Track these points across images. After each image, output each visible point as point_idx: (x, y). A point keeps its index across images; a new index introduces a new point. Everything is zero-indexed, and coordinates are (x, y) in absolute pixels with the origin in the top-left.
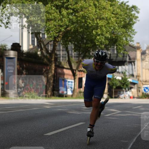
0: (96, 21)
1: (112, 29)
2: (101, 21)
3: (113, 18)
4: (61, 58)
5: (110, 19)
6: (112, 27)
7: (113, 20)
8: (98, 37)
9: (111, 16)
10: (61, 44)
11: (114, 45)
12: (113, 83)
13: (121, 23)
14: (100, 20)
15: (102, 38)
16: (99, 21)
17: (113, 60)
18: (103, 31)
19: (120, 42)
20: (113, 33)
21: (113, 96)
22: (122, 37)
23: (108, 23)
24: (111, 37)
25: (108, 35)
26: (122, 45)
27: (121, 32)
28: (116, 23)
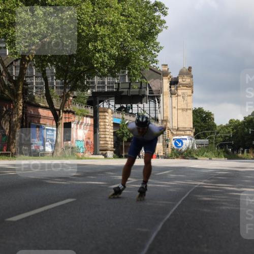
0: (94, 27)
1: (121, 41)
2: (102, 27)
3: (122, 22)
4: (34, 90)
5: (118, 23)
6: (120, 37)
7: (122, 27)
8: (97, 55)
9: (120, 19)
10: (34, 65)
11: (125, 69)
12: (123, 133)
13: (136, 31)
14: (100, 26)
15: (105, 56)
16: (100, 28)
17: (124, 94)
18: (106, 45)
19: (135, 63)
20: (123, 48)
21: (123, 155)
22: (138, 54)
23: (115, 31)
24: (119, 54)
25: (114, 51)
26: (138, 68)
27: (137, 47)
28: (129, 31)
